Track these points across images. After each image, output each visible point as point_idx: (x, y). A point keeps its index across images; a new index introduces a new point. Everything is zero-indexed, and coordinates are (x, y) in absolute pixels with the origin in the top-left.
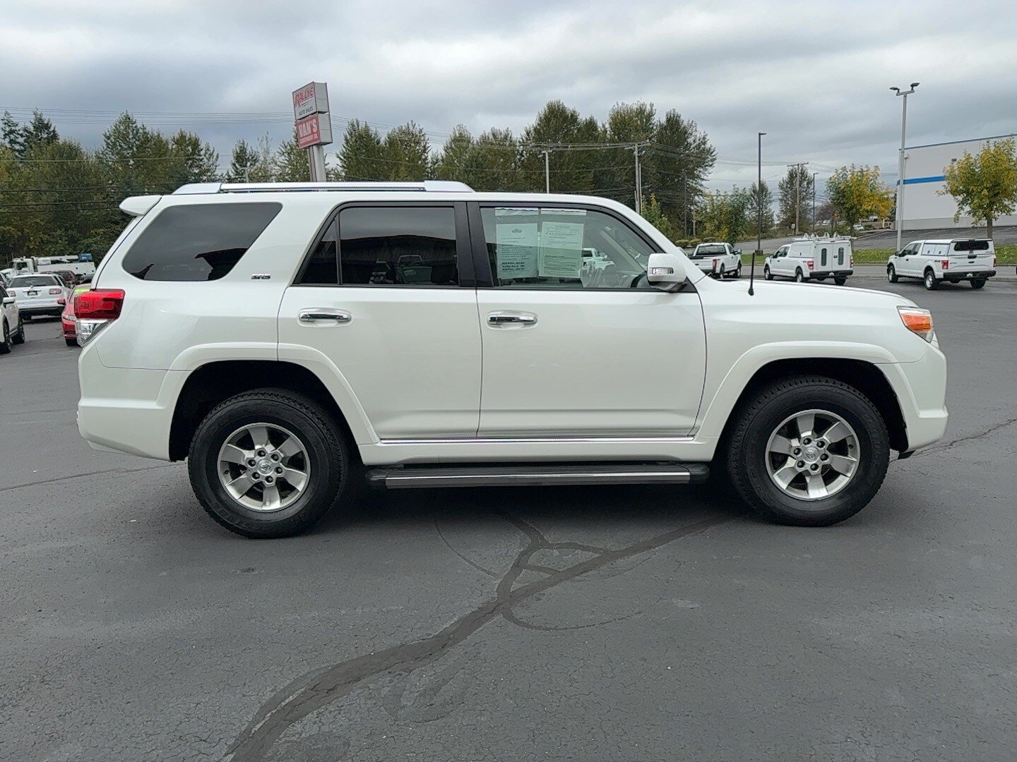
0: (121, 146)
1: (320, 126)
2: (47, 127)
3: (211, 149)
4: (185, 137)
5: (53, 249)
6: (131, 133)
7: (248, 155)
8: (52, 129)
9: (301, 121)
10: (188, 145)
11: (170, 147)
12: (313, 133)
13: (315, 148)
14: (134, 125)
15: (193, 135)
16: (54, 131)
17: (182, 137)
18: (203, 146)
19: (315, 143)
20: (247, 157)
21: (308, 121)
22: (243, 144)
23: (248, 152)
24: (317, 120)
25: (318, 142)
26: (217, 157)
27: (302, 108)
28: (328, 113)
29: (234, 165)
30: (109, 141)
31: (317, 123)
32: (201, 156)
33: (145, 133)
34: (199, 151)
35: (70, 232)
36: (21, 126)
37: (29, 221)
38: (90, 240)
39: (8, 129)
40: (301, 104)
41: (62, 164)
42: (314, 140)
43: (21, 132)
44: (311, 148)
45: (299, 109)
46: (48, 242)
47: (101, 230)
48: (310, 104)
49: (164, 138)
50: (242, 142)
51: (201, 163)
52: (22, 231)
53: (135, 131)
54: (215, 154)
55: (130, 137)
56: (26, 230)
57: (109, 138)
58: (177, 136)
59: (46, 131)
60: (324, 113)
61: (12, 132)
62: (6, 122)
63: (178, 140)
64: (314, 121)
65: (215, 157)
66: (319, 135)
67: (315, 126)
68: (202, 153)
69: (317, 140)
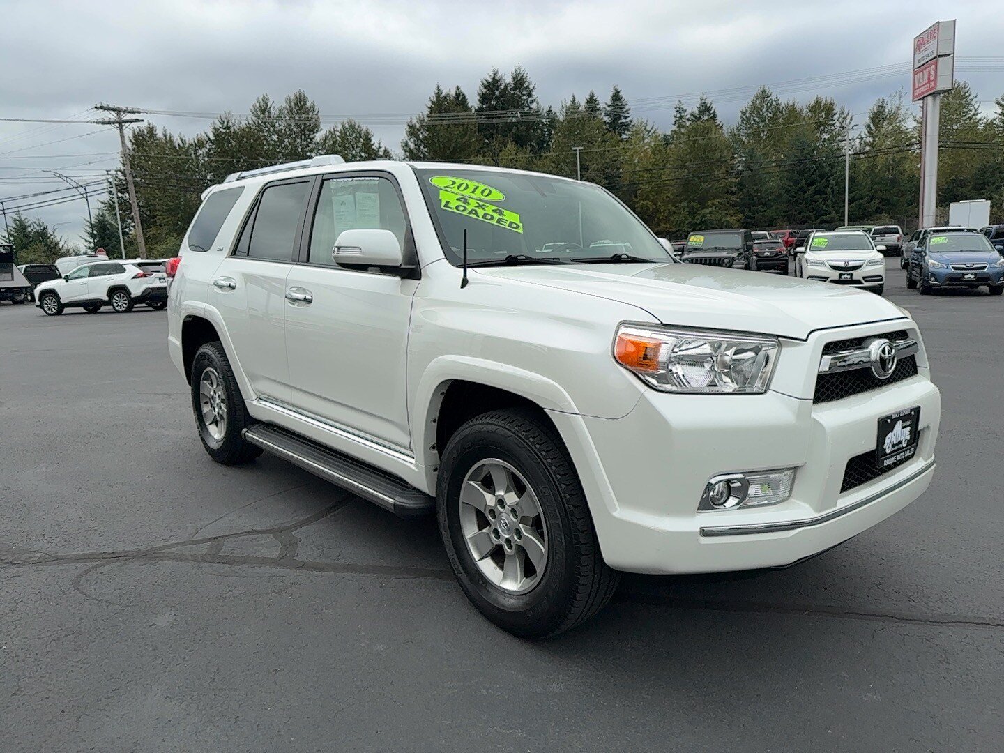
0: (754, 120)
1: (939, 74)
2: (709, 109)
3: (846, 113)
4: (820, 103)
5: (676, 220)
6: (765, 106)
7: (886, 114)
8: (713, 111)
9: (920, 69)
10: (822, 111)
11: (804, 115)
12: (929, 81)
13: (930, 98)
14: (769, 99)
15: (829, 100)
16: (714, 112)
17: (818, 103)
18: (837, 110)
19: (930, 93)
20: (885, 116)
21: (925, 69)
22: (883, 102)
23: (886, 110)
24: (936, 67)
25: (934, 90)
26: (851, 119)
27: (921, 55)
28: (952, 55)
29: (868, 126)
30: (744, 117)
31: (936, 70)
32: (833, 120)
33: (778, 104)
34: (832, 116)
35: (692, 204)
36: (689, 112)
37: (663, 196)
38: (707, 211)
39: (678, 116)
40: (921, 50)
41: (694, 142)
42: (930, 89)
43: (689, 116)
44: (925, 99)
45: (919, 56)
46: (674, 213)
47: (718, 201)
48: (932, 49)
49: (798, 107)
50: (881, 101)
51: (833, 128)
52: (656, 204)
53: (769, 104)
54: (849, 118)
55: (764, 110)
56: (659, 203)
57: (744, 114)
58: (812, 103)
59: (707, 113)
60: (948, 55)
61: (681, 117)
62: (678, 109)
63: (812, 107)
64: (933, 67)
65: (848, 120)
66: (935, 84)
67: (933, 73)
68: (836, 117)
69: (932, 88)
